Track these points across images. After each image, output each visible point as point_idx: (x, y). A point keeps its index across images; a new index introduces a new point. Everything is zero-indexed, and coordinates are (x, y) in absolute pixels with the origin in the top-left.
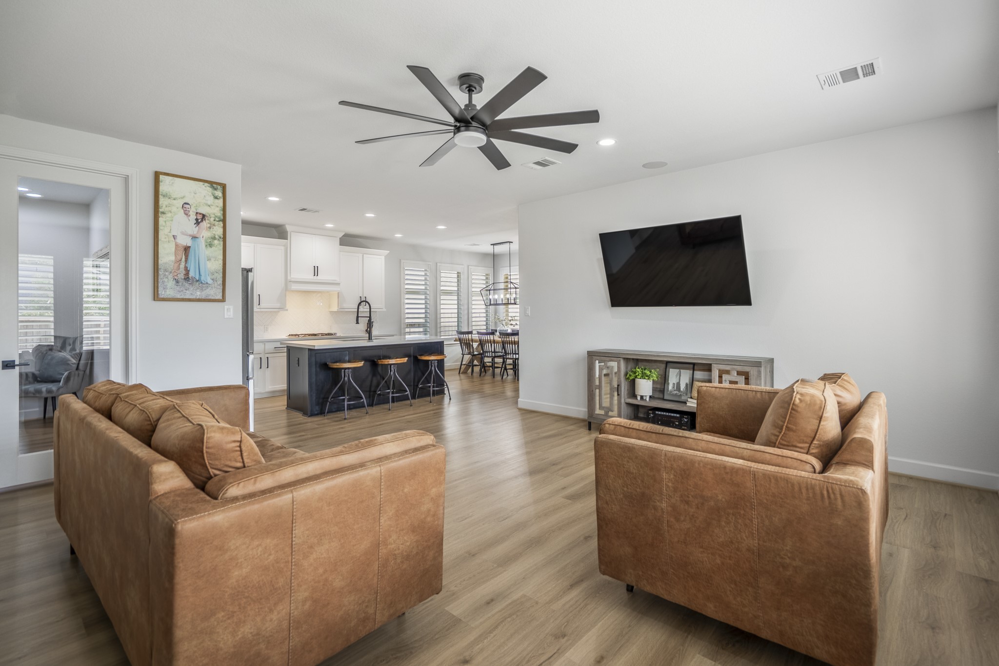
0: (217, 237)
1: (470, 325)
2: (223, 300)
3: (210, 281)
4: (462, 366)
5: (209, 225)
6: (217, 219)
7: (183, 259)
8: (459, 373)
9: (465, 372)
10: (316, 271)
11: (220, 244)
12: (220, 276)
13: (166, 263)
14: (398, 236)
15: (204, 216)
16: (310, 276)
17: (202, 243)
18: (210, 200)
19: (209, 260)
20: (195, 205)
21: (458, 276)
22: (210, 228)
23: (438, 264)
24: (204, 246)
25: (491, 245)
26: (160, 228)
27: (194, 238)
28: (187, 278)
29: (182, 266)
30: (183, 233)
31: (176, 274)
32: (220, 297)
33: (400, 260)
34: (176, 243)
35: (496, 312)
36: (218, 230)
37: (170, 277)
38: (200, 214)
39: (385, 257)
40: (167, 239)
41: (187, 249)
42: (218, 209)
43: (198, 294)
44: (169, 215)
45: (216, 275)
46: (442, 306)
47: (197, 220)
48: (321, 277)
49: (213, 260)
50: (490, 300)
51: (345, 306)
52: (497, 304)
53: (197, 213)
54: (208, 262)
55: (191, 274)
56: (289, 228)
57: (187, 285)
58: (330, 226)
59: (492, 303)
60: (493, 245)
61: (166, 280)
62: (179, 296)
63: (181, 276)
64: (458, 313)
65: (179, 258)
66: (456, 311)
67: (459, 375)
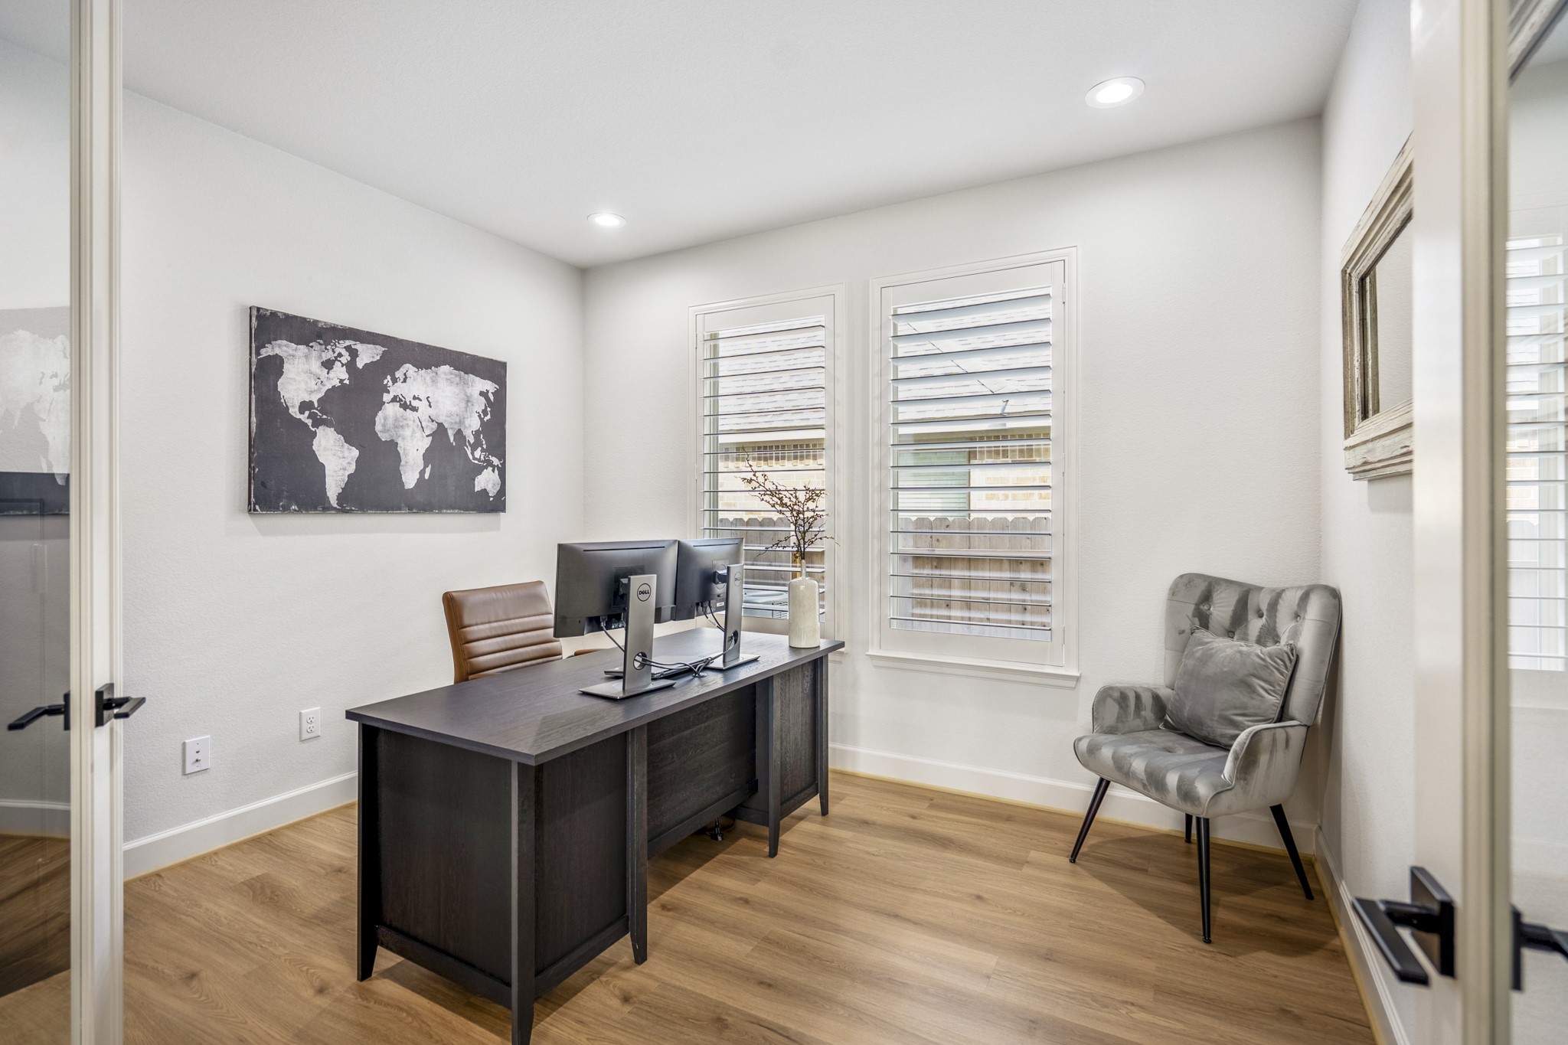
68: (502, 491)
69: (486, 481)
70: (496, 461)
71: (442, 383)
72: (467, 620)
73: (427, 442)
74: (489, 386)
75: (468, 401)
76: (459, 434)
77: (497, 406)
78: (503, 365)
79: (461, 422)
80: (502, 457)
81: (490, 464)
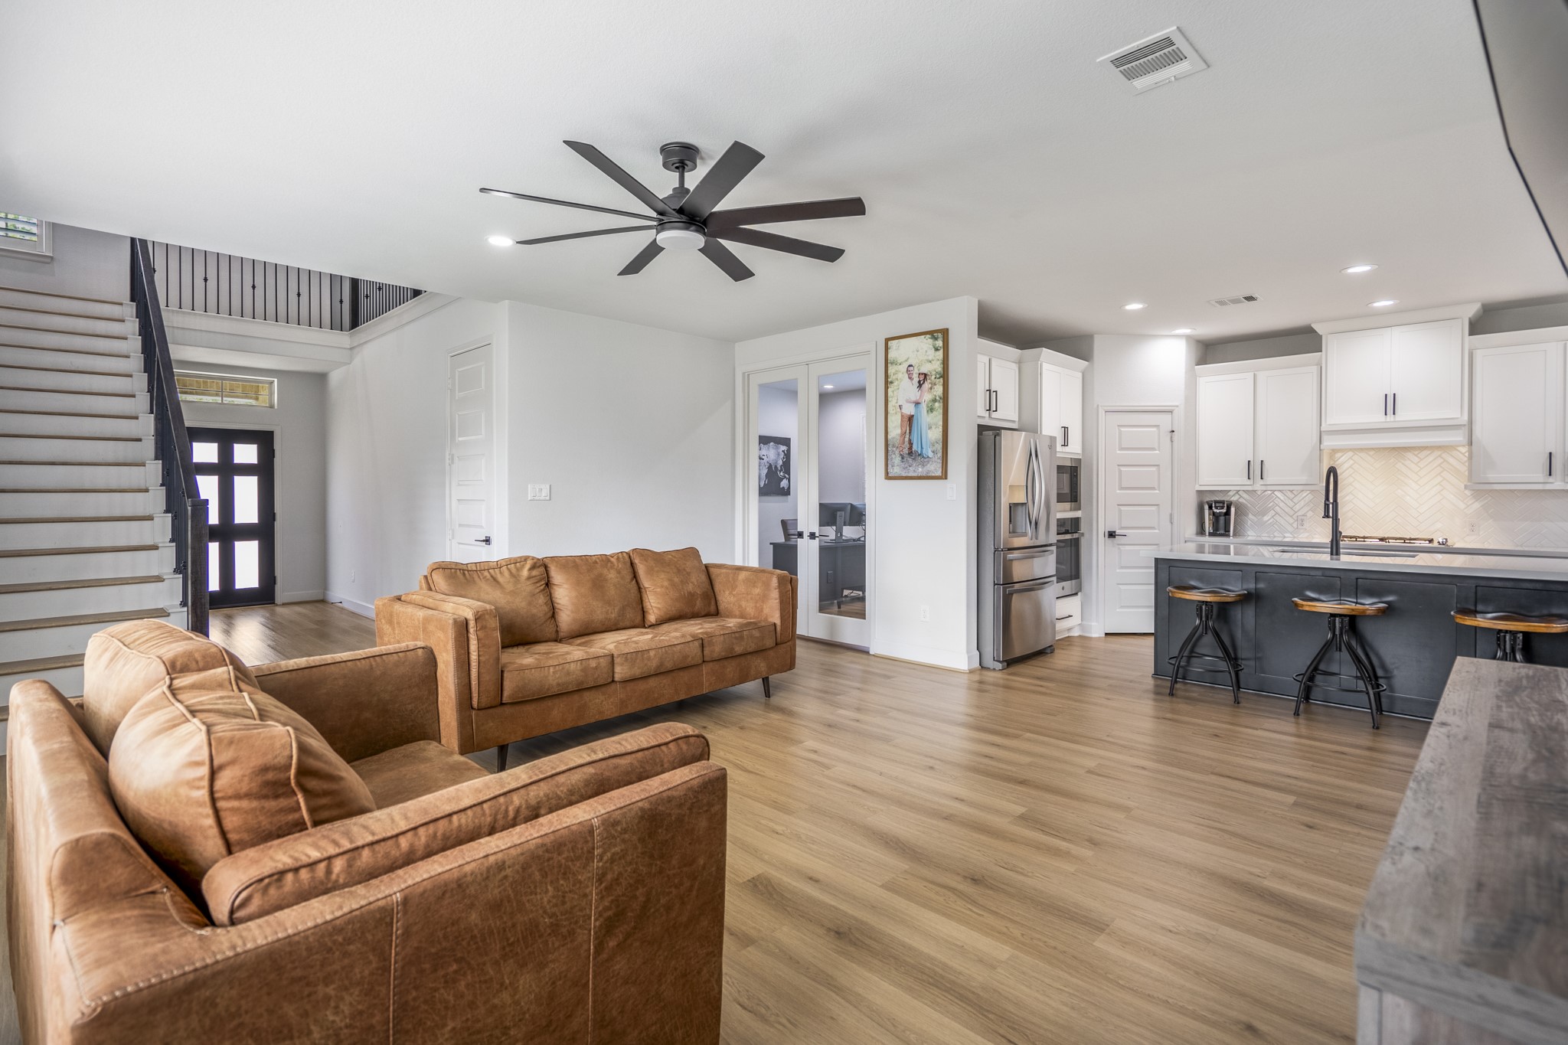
0: (938, 398)
2: (944, 476)
3: (931, 454)
5: (930, 386)
6: (938, 376)
7: (908, 431)
10: (1390, 404)
11: (940, 407)
12: (939, 447)
13: (894, 438)
15: (925, 375)
16: (1377, 418)
17: (924, 407)
18: (931, 353)
19: (930, 428)
20: (917, 365)
22: (931, 388)
24: (926, 412)
26: (890, 399)
27: (917, 404)
28: (910, 453)
29: (907, 439)
30: (908, 401)
31: (901, 449)
32: (939, 473)
34: (902, 413)
36: (939, 390)
37: (897, 452)
38: (922, 374)
40: (894, 411)
41: (911, 418)
42: (939, 363)
43: (920, 471)
44: (896, 383)
45: (937, 445)
47: (919, 382)
48: (1405, 415)
49: (933, 427)
51: (1492, 476)
53: (919, 374)
54: (929, 431)
55: (915, 448)
56: (1319, 328)
57: (910, 460)
61: (893, 456)
62: (904, 475)
63: (906, 451)
65: (904, 430)
68: (789, 488)
69: (784, 483)
70: (787, 476)
71: (771, 449)
72: (789, 528)
73: (766, 471)
74: (784, 448)
75: (779, 454)
76: (776, 467)
77: (787, 455)
78: (789, 439)
79: (776, 463)
80: (789, 475)
81: (785, 477)
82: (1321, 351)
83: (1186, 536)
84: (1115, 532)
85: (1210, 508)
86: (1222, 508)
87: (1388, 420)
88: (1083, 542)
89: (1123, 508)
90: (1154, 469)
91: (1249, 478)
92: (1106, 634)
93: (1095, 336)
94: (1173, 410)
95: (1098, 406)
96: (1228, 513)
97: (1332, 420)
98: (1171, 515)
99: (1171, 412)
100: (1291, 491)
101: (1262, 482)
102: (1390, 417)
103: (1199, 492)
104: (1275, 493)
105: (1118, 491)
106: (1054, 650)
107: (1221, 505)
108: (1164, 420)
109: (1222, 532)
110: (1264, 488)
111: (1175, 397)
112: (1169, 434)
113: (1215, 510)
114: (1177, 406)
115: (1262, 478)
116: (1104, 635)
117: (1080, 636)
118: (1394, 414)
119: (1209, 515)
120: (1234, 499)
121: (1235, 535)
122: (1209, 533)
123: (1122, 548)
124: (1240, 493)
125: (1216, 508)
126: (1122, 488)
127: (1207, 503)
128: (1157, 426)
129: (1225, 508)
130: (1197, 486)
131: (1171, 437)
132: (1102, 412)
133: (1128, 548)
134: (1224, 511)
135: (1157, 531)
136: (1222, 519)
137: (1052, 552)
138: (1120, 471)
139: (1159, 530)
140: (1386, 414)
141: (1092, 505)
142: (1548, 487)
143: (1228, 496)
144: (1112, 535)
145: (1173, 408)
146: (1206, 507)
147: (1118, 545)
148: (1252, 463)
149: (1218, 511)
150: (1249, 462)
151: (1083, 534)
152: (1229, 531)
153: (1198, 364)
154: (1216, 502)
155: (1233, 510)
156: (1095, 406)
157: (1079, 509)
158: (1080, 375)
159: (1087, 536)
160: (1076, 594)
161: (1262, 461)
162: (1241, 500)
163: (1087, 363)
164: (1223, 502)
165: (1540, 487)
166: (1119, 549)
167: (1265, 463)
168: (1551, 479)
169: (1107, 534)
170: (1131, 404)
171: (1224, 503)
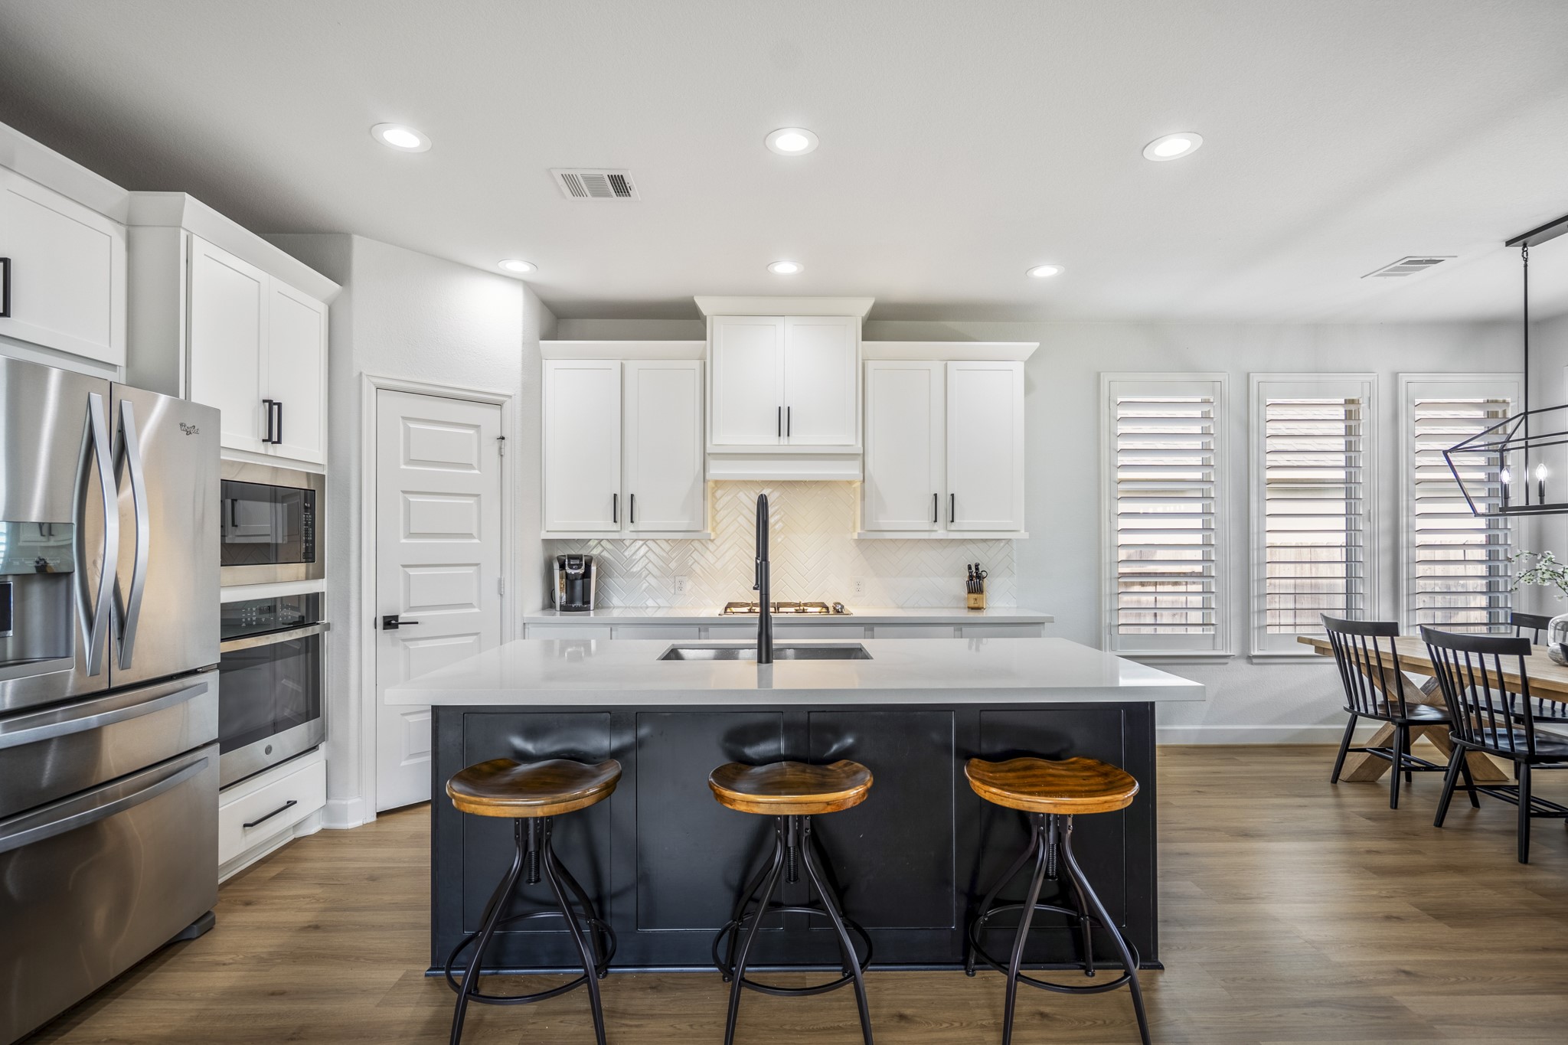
1: (1404, 591)
4: (1350, 756)
8: (1335, 779)
9: (1365, 779)
10: (784, 422)
14: (1046, 271)
16: (766, 439)
21: (1349, 415)
23: (1255, 379)
25: (1509, 243)
33: (1099, 375)
35: (1539, 545)
39: (1026, 362)
46: (1271, 524)
48: (802, 438)
50: (1505, 489)
52: (1544, 509)
56: (704, 305)
58: (786, 268)
59: (1517, 499)
60: (1523, 240)
64: (1349, 547)
66: (1341, 539)
67: (1335, 788)
82: (705, 340)
83: (525, 616)
84: (396, 618)
85: (562, 567)
86: (579, 566)
87: (782, 443)
88: (329, 641)
89: (412, 572)
90: (471, 501)
91: (615, 521)
92: (379, 814)
93: (356, 238)
94: (504, 402)
95: (361, 374)
96: (587, 575)
97: (722, 438)
98: (500, 582)
99: (500, 405)
100: (667, 541)
101: (632, 527)
102: (784, 440)
103: (548, 543)
104: (649, 543)
105: (403, 541)
106: (213, 921)
107: (578, 562)
108: (487, 417)
109: (578, 604)
110: (634, 536)
111: (508, 382)
112: (497, 444)
113: (569, 571)
114: (510, 397)
115: (632, 522)
116: (374, 819)
117: (324, 830)
118: (788, 435)
119: (561, 578)
120: (595, 552)
121: (596, 607)
122: (561, 606)
123: (412, 646)
124: (604, 543)
125: (571, 566)
126: (411, 535)
127: (558, 559)
128: (477, 427)
129: (583, 567)
130: (543, 532)
131: (500, 448)
132: (369, 391)
133: (422, 644)
134: (581, 571)
135: (476, 610)
136: (579, 583)
137: (203, 688)
138: (408, 504)
139: (480, 608)
140: (780, 435)
141: (348, 568)
142: (934, 536)
143: (589, 547)
144: (391, 623)
145: (504, 399)
146: (556, 566)
147: (404, 640)
148: (619, 497)
149: (573, 572)
150: (615, 495)
151: (328, 627)
152: (589, 602)
153: (544, 338)
154: (570, 557)
155: (594, 569)
156: (355, 374)
157: (320, 575)
158: (323, 309)
159: (337, 628)
160: (314, 748)
161: (632, 495)
162: (605, 554)
163: (337, 286)
164: (580, 558)
165: (925, 536)
166: (406, 647)
167: (636, 498)
168: (936, 527)
169: (380, 622)
170: (425, 381)
171: (581, 560)
